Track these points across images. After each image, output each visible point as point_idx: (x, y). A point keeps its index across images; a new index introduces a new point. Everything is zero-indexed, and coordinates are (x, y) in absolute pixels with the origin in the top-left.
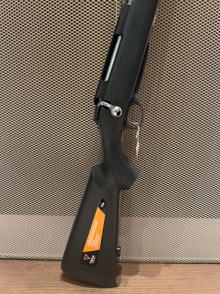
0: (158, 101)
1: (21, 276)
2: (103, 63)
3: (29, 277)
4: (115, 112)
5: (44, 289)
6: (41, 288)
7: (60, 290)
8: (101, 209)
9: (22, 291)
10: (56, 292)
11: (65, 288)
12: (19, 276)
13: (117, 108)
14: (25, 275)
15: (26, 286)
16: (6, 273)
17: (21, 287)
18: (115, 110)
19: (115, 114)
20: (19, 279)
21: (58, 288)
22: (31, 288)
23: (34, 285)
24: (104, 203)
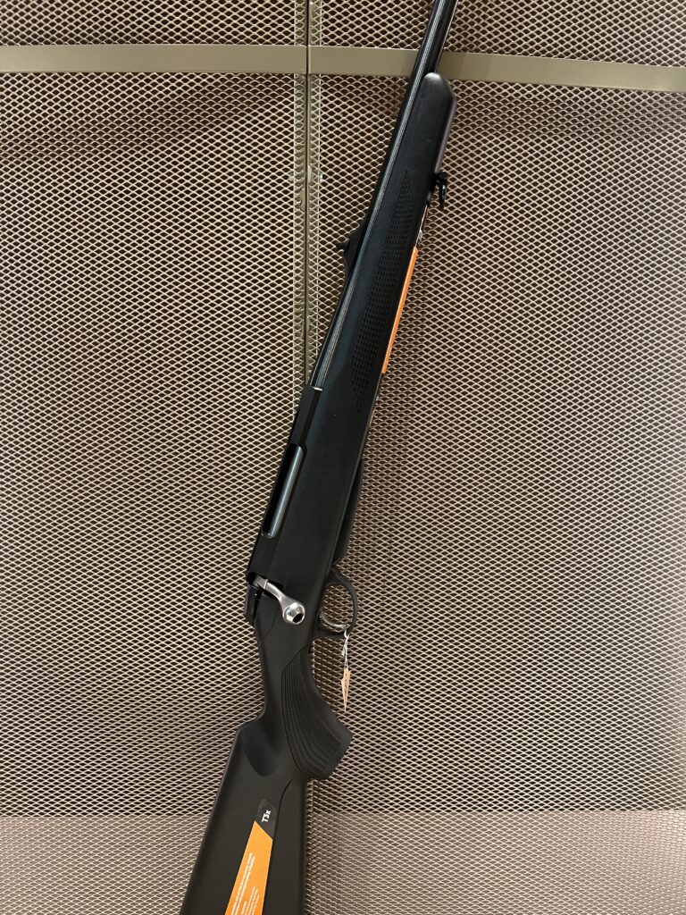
0: (391, 563)
2: (267, 494)
4: (290, 614)
8: (263, 825)
13: (295, 606)
18: (292, 609)
19: (290, 619)
24: (268, 812)
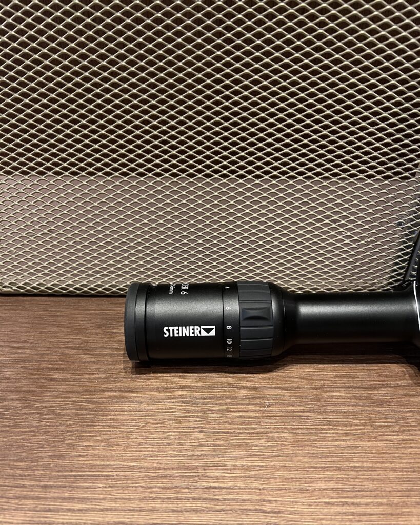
1: (81, 352)
5: (175, 398)
6: (162, 394)
7: (236, 398)
9: (93, 406)
10: (224, 407)
11: (253, 392)
12: (73, 352)
14: (93, 349)
16: (25, 342)
17: (87, 391)
20: (73, 362)
21: (227, 394)
22: (127, 394)
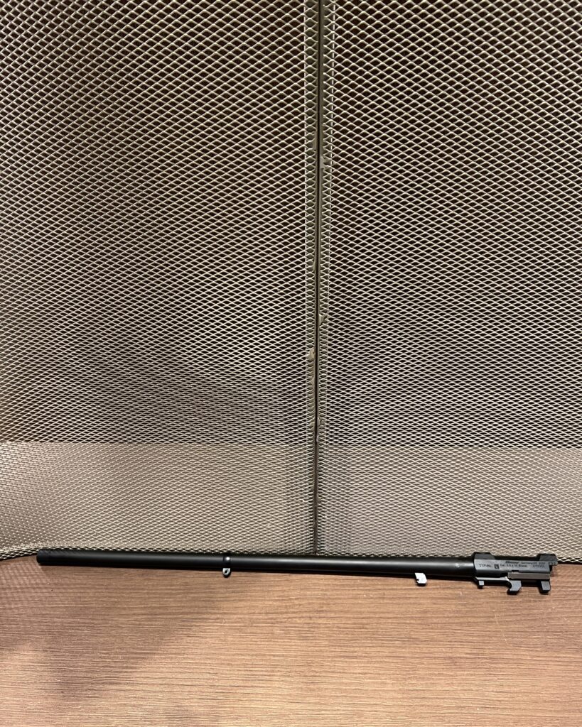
3: (148, 593)
15: (143, 612)
23: (158, 611)
